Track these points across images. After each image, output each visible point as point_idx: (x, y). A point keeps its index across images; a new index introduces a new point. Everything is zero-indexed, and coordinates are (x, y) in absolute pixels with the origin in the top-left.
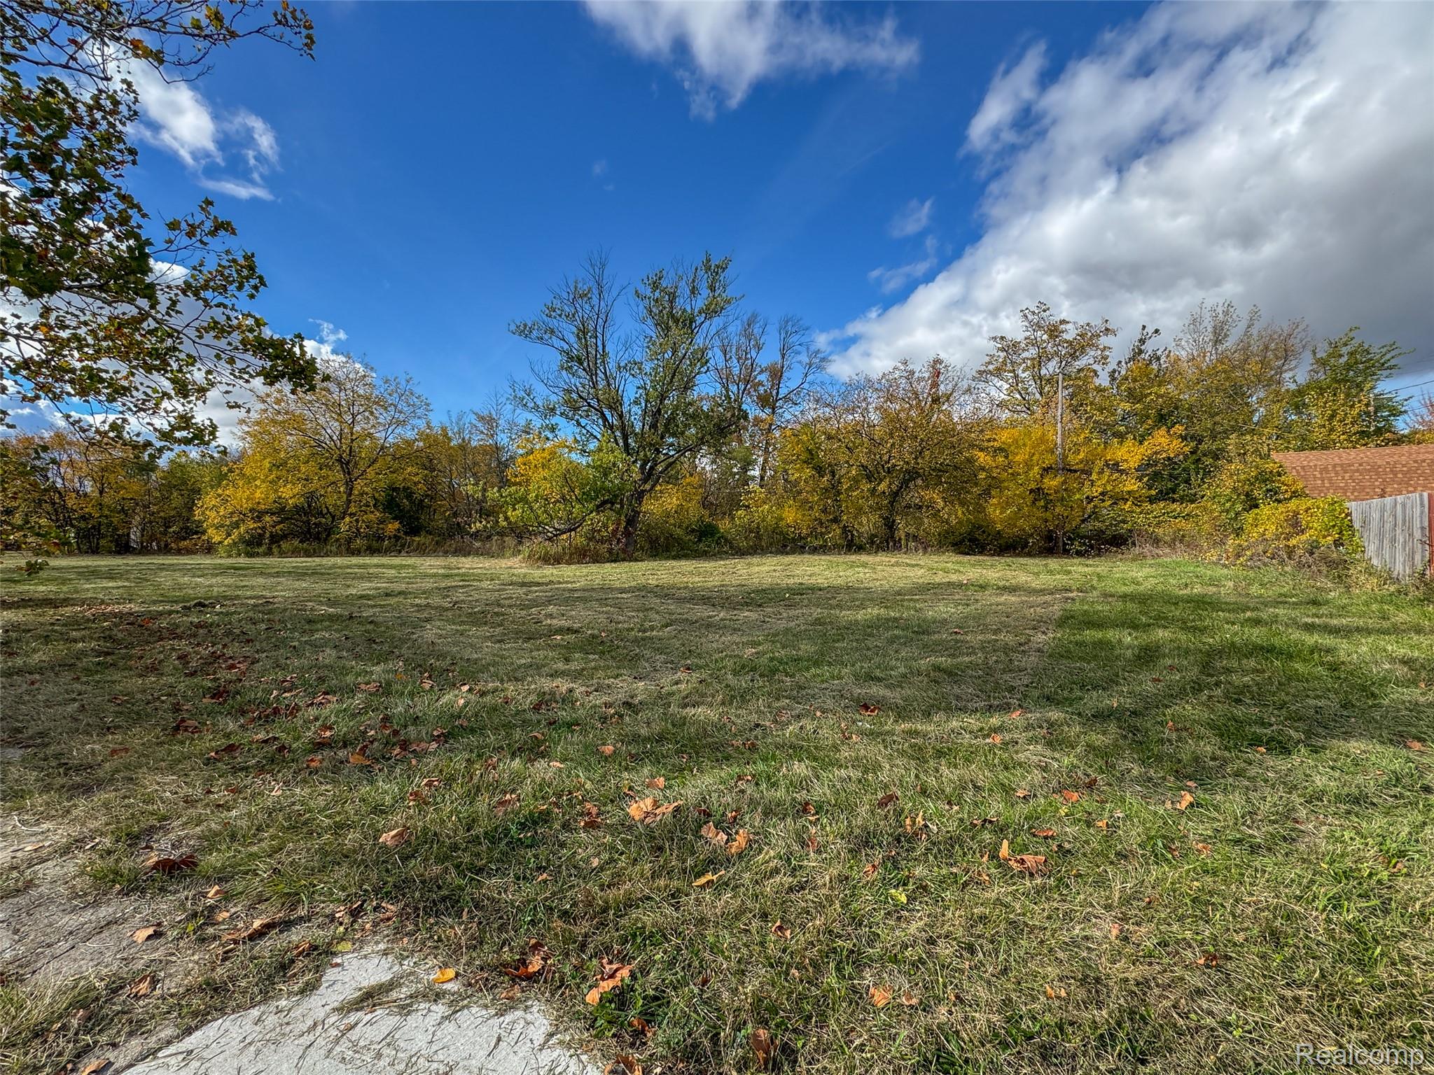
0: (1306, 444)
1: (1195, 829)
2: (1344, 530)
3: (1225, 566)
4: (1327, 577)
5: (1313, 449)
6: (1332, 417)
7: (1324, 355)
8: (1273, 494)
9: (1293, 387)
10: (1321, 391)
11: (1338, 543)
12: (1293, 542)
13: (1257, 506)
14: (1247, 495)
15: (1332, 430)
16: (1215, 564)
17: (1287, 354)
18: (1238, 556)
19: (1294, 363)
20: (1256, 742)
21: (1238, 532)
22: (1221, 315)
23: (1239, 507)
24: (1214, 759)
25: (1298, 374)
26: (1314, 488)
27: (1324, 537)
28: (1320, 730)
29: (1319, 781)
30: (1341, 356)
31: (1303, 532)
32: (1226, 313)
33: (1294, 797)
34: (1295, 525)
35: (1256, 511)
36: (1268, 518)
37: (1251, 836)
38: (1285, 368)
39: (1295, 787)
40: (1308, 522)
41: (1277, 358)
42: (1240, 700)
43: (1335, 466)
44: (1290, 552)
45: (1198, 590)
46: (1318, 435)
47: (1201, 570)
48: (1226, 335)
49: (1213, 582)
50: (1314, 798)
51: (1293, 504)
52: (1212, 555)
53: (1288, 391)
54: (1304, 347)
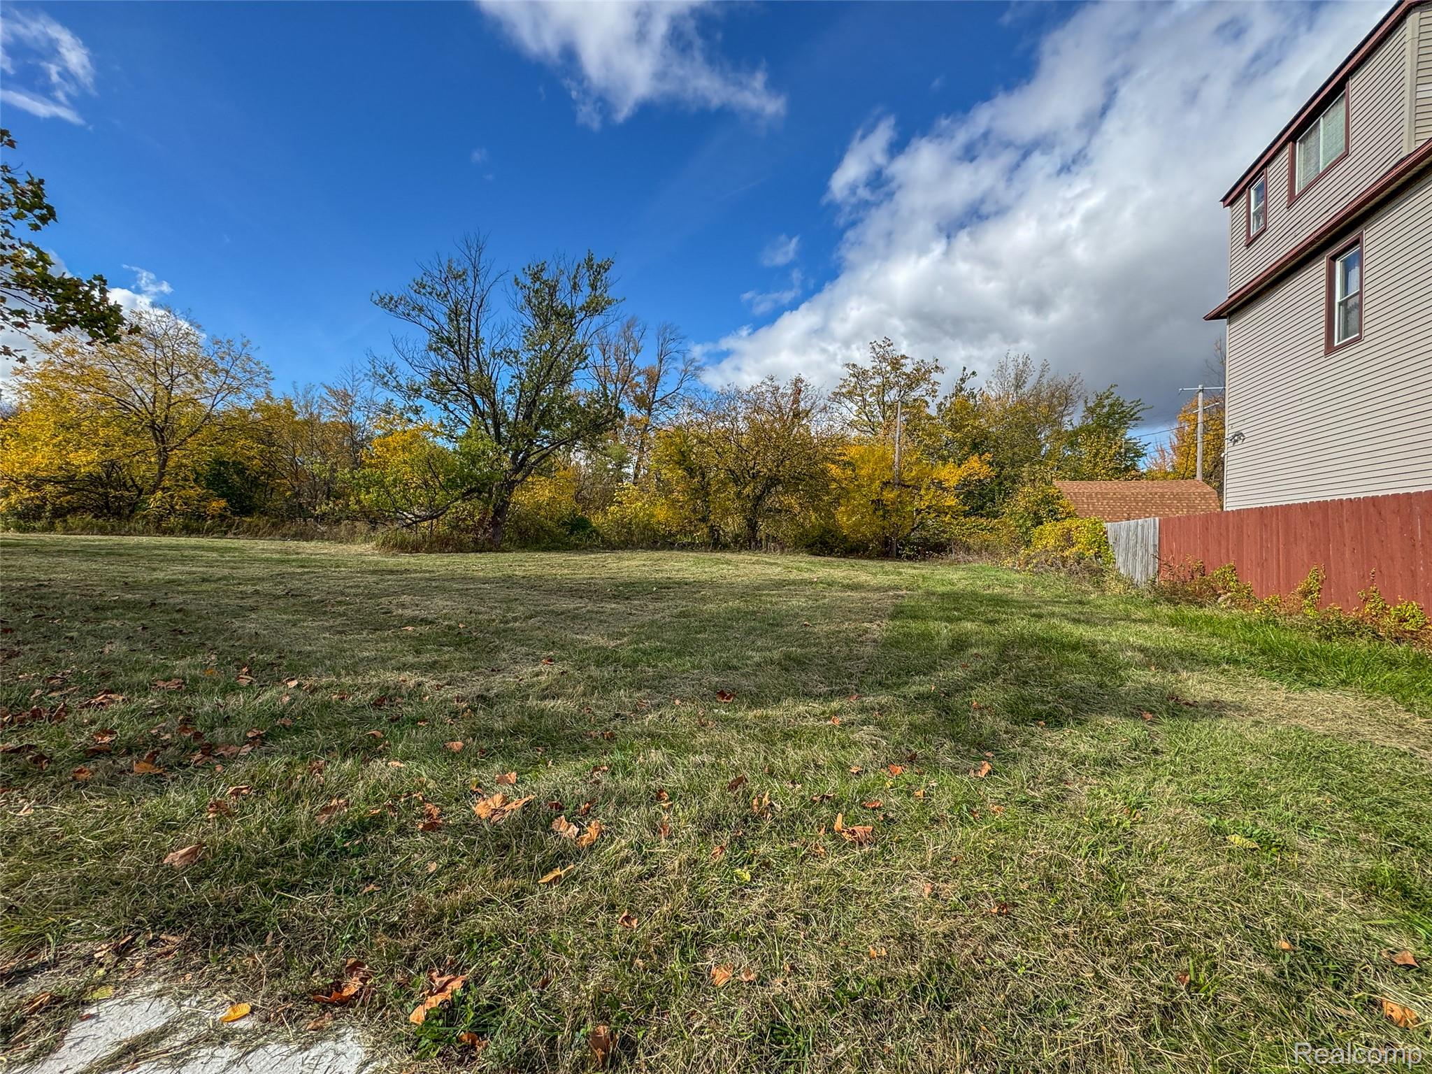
0: (1078, 475)
1: (993, 793)
2: (1101, 544)
3: (1017, 571)
4: (1089, 582)
5: (1082, 479)
6: (1096, 455)
7: (1093, 405)
8: (1054, 513)
9: (1070, 428)
10: (1090, 433)
11: (1097, 555)
12: (1067, 553)
13: (1041, 523)
14: (1035, 514)
15: (1095, 465)
16: (1011, 569)
17: (1067, 401)
18: (1027, 563)
19: (1071, 409)
20: (1037, 717)
21: (1028, 543)
22: (1021, 365)
23: (1029, 524)
24: (1006, 732)
25: (1074, 419)
26: (1082, 511)
27: (1088, 550)
28: (1084, 706)
29: (1083, 748)
30: (1104, 407)
31: (1073, 545)
32: (1025, 364)
33: (1065, 762)
34: (1068, 539)
35: (1041, 527)
36: (1049, 533)
37: (1033, 797)
38: (1065, 412)
39: (1065, 754)
40: (1077, 538)
41: (1061, 405)
42: (1027, 682)
43: (1096, 494)
44: (1064, 560)
45: (997, 590)
46: (1087, 468)
47: (1000, 574)
48: (1024, 382)
49: (1009, 585)
50: (1079, 762)
51: (1067, 523)
52: (1009, 562)
53: (1066, 431)
54: (1079, 397)
